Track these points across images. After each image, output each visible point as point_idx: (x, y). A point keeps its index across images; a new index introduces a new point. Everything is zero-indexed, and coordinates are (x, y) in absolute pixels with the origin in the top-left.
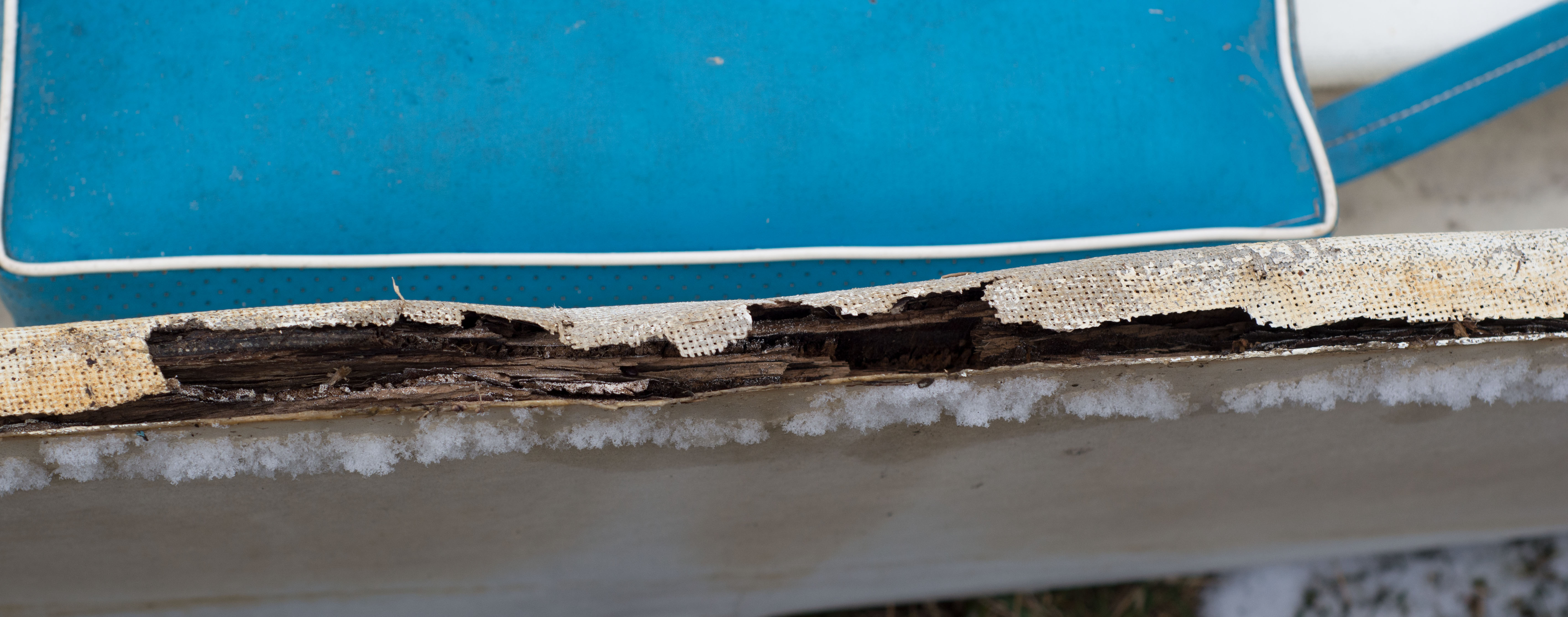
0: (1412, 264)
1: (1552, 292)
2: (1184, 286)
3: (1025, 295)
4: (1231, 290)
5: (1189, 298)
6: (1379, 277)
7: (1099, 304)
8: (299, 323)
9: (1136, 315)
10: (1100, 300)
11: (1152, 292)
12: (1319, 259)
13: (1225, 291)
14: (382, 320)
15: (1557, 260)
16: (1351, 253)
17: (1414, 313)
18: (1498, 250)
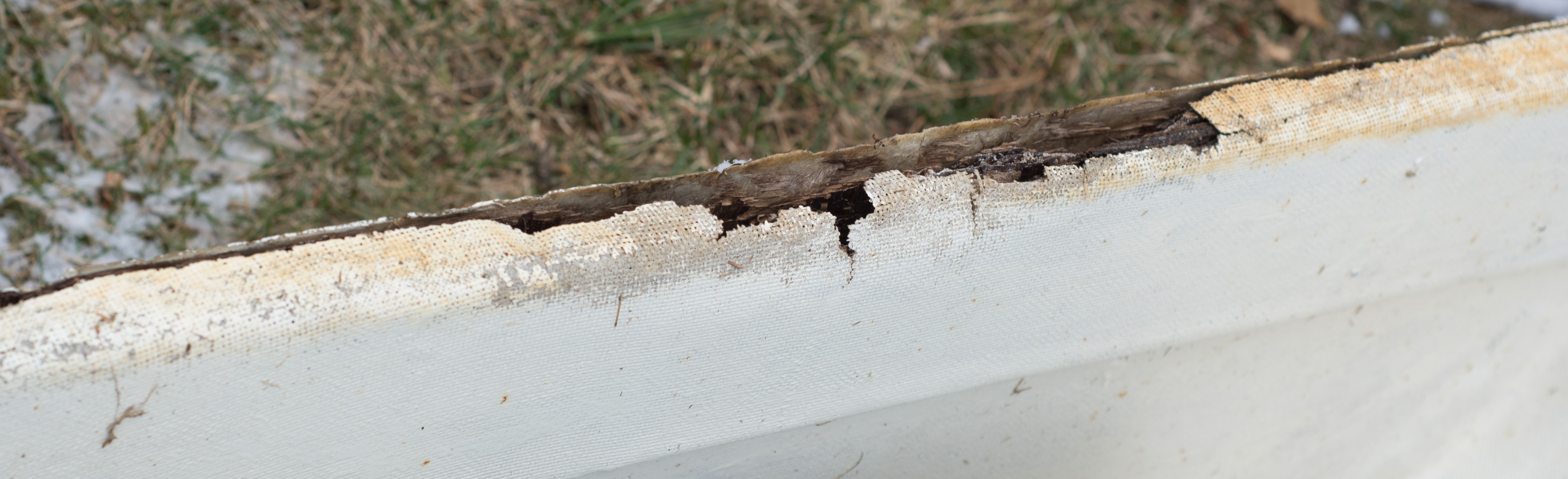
0: (425, 270)
1: (307, 264)
2: (587, 240)
3: (695, 225)
4: (552, 240)
5: (580, 233)
6: (447, 256)
7: (642, 222)
8: (1140, 153)
9: (612, 218)
10: (642, 225)
11: (607, 236)
12: (496, 266)
13: (556, 238)
14: (1092, 161)
15: (310, 288)
16: (473, 275)
17: (413, 233)
18: (360, 289)
